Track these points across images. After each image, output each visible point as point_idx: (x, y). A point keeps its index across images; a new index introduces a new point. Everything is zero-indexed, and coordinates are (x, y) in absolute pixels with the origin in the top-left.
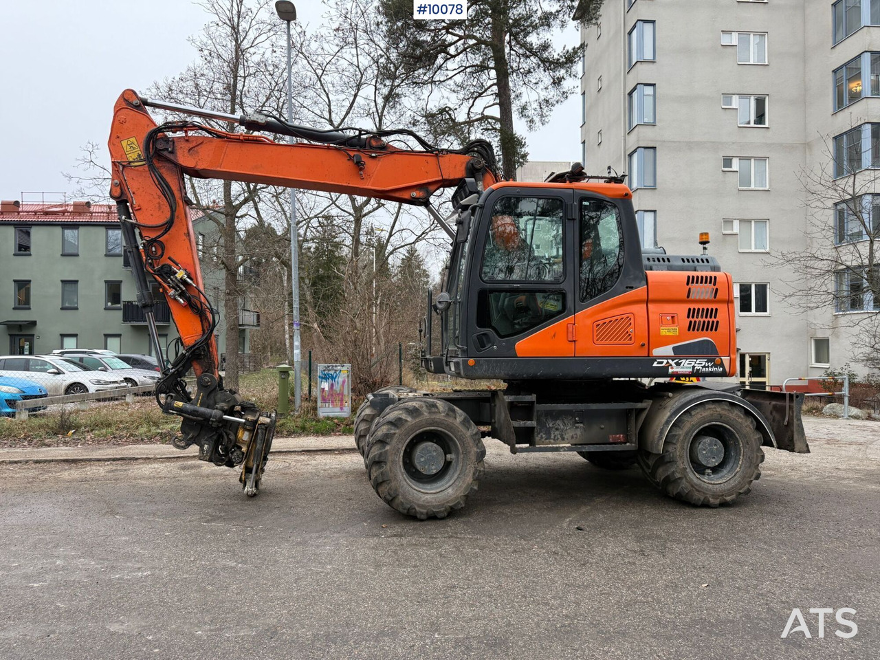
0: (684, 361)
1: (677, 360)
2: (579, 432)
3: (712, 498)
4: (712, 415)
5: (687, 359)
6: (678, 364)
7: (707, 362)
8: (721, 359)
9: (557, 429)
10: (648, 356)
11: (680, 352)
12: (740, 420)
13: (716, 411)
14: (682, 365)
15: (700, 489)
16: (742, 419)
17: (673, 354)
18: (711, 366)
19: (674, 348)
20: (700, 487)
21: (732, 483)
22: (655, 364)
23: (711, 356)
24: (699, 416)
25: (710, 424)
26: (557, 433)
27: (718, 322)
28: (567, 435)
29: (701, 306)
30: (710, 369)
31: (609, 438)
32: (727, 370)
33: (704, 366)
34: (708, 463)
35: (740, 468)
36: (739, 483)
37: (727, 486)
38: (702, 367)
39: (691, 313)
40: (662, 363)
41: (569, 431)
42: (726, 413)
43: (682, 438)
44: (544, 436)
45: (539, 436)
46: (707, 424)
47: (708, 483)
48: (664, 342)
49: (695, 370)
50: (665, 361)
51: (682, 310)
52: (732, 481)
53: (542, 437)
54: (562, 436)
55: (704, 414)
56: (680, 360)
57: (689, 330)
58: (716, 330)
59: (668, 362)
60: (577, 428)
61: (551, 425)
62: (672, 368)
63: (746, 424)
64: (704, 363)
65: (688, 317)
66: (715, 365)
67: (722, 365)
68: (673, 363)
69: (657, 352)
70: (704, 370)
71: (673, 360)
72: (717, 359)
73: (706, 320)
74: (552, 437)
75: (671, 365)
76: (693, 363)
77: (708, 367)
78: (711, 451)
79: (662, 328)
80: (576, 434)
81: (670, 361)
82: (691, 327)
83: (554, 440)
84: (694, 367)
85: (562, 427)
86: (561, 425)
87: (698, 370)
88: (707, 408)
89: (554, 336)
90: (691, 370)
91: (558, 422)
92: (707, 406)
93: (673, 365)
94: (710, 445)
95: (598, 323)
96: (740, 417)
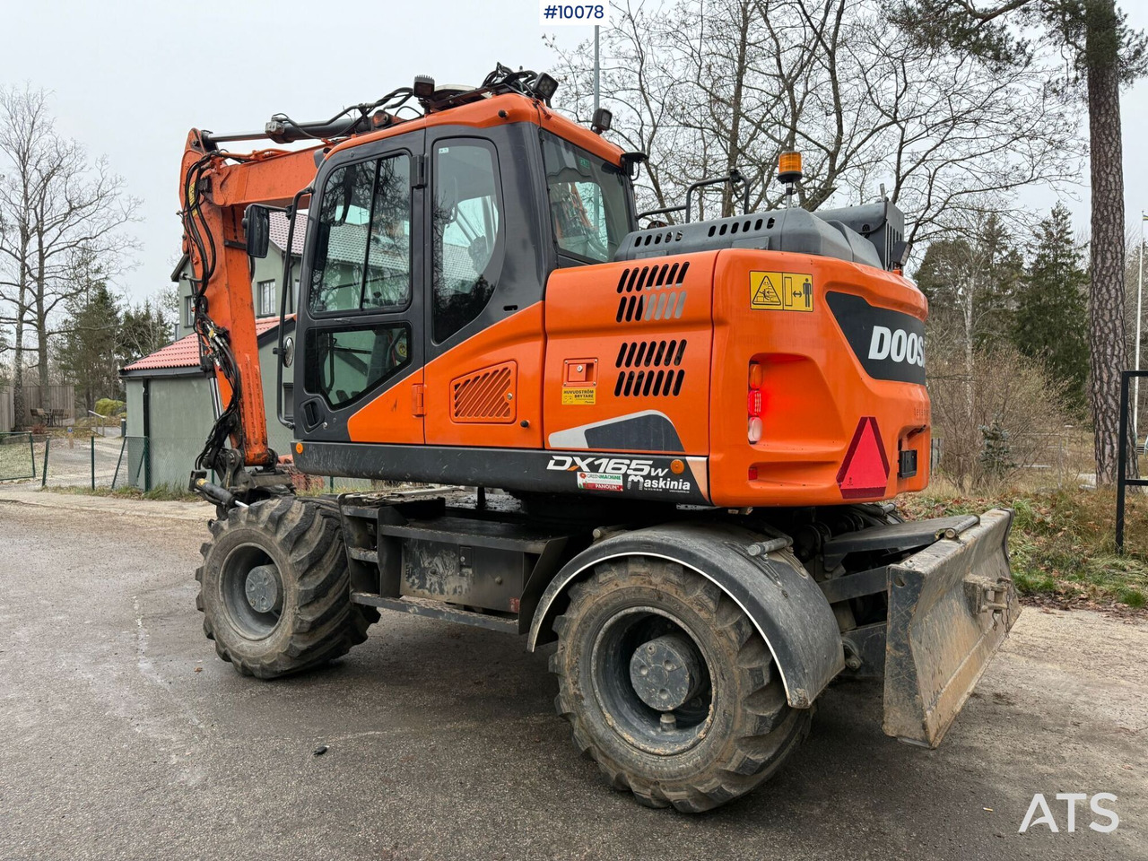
0: (604, 461)
1: (590, 460)
2: (465, 583)
3: (635, 781)
4: (640, 589)
5: (611, 458)
6: (594, 468)
7: (654, 466)
8: (685, 462)
9: (434, 573)
10: (543, 449)
11: (602, 442)
12: (703, 615)
13: (651, 583)
14: (601, 470)
15: (607, 752)
16: (710, 612)
17: (585, 445)
18: (665, 478)
19: (588, 433)
20: (608, 747)
21: (685, 763)
22: (551, 466)
23: (663, 453)
24: (612, 587)
25: (641, 609)
26: (434, 579)
27: (681, 374)
28: (448, 586)
29: (658, 338)
30: (662, 484)
31: (510, 604)
32: (703, 488)
33: (648, 477)
34: (650, 699)
35: (706, 733)
36: (696, 766)
37: (670, 767)
38: (645, 477)
39: (624, 356)
40: (563, 463)
41: (451, 579)
42: (672, 591)
43: (574, 628)
44: (416, 581)
45: (411, 580)
46: (633, 610)
47: (632, 745)
48: (571, 418)
49: (629, 486)
50: (569, 460)
51: (605, 349)
52: (683, 757)
53: (413, 584)
54: (440, 585)
55: (623, 585)
56: (599, 458)
57: (617, 393)
58: (676, 392)
59: (574, 463)
60: (462, 575)
61: (426, 565)
62: (584, 477)
63: (720, 627)
64: (647, 469)
65: (618, 364)
66: (671, 476)
67: (687, 475)
68: (583, 465)
69: (557, 440)
70: (648, 484)
71: (583, 459)
72: (677, 460)
73: (656, 370)
74: (428, 586)
75: (580, 469)
76: (624, 468)
77: (657, 477)
78: (658, 674)
79: (564, 389)
80: (460, 587)
81: (577, 460)
82: (624, 386)
83: (430, 591)
84: (626, 476)
85: (441, 570)
86: (440, 566)
87: (636, 484)
88: (630, 571)
89: (395, 406)
90: (620, 482)
91: (437, 560)
92: (632, 568)
93: (585, 469)
94: (657, 658)
95: (456, 382)
96: (703, 607)
